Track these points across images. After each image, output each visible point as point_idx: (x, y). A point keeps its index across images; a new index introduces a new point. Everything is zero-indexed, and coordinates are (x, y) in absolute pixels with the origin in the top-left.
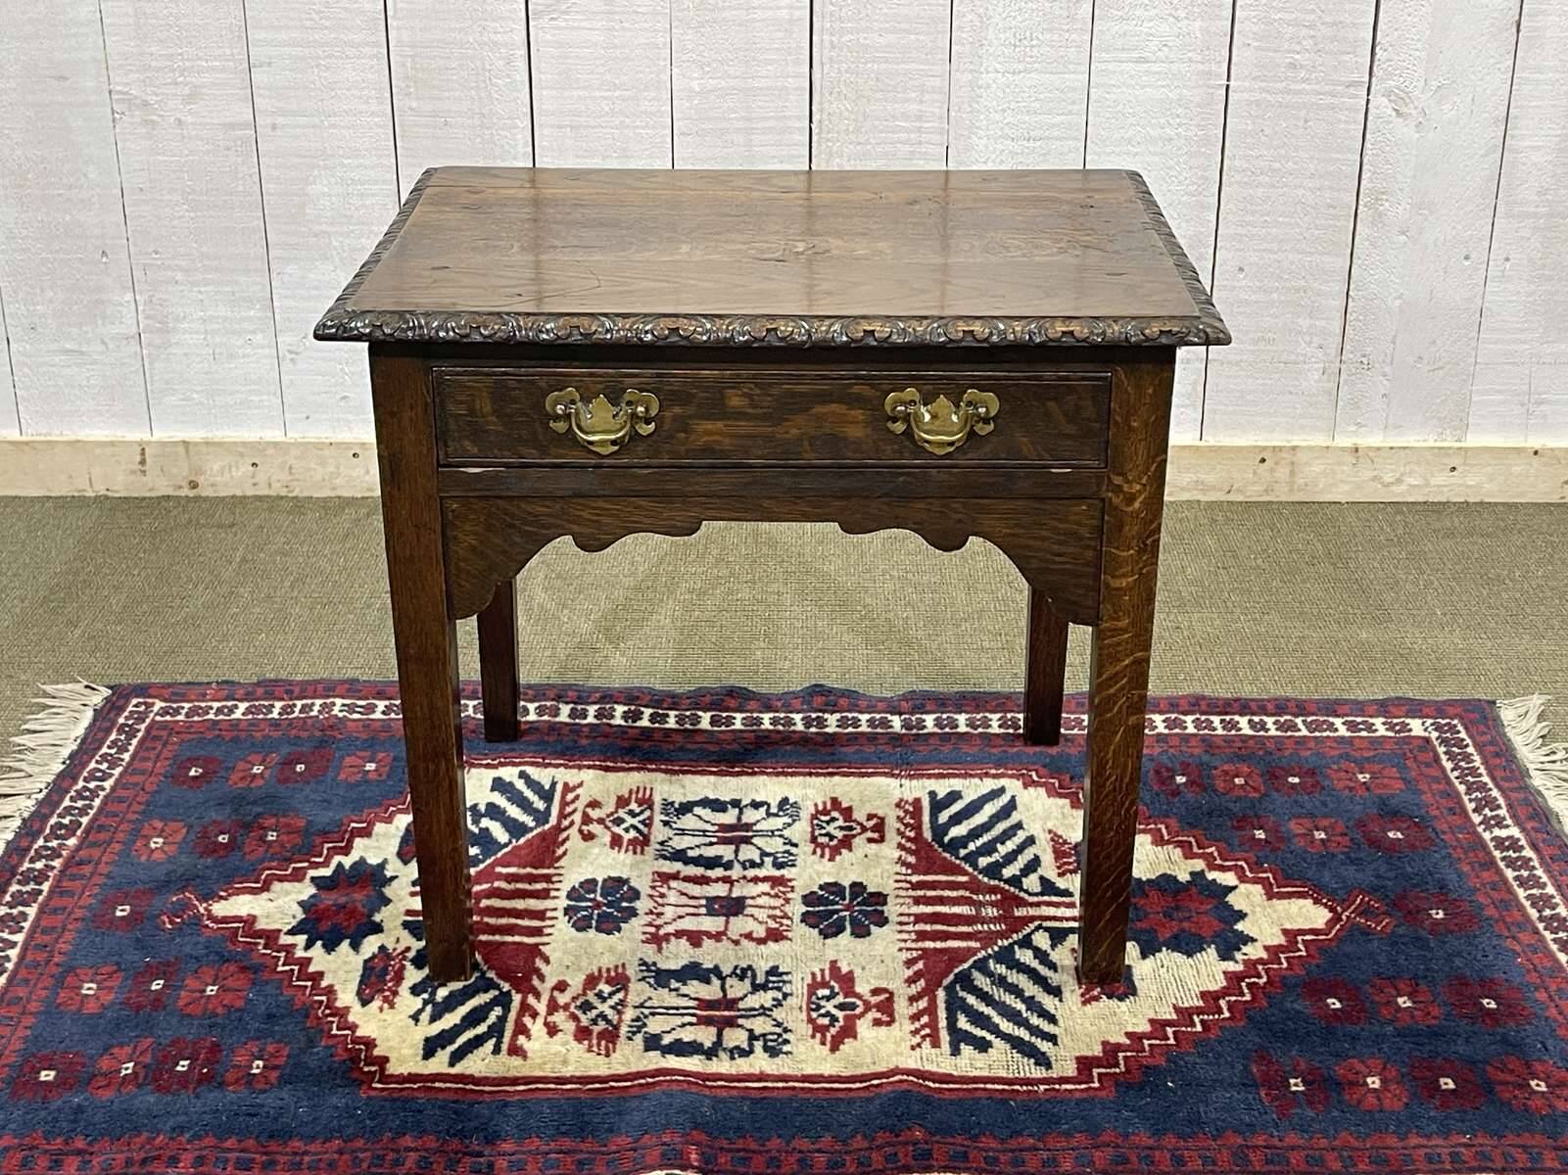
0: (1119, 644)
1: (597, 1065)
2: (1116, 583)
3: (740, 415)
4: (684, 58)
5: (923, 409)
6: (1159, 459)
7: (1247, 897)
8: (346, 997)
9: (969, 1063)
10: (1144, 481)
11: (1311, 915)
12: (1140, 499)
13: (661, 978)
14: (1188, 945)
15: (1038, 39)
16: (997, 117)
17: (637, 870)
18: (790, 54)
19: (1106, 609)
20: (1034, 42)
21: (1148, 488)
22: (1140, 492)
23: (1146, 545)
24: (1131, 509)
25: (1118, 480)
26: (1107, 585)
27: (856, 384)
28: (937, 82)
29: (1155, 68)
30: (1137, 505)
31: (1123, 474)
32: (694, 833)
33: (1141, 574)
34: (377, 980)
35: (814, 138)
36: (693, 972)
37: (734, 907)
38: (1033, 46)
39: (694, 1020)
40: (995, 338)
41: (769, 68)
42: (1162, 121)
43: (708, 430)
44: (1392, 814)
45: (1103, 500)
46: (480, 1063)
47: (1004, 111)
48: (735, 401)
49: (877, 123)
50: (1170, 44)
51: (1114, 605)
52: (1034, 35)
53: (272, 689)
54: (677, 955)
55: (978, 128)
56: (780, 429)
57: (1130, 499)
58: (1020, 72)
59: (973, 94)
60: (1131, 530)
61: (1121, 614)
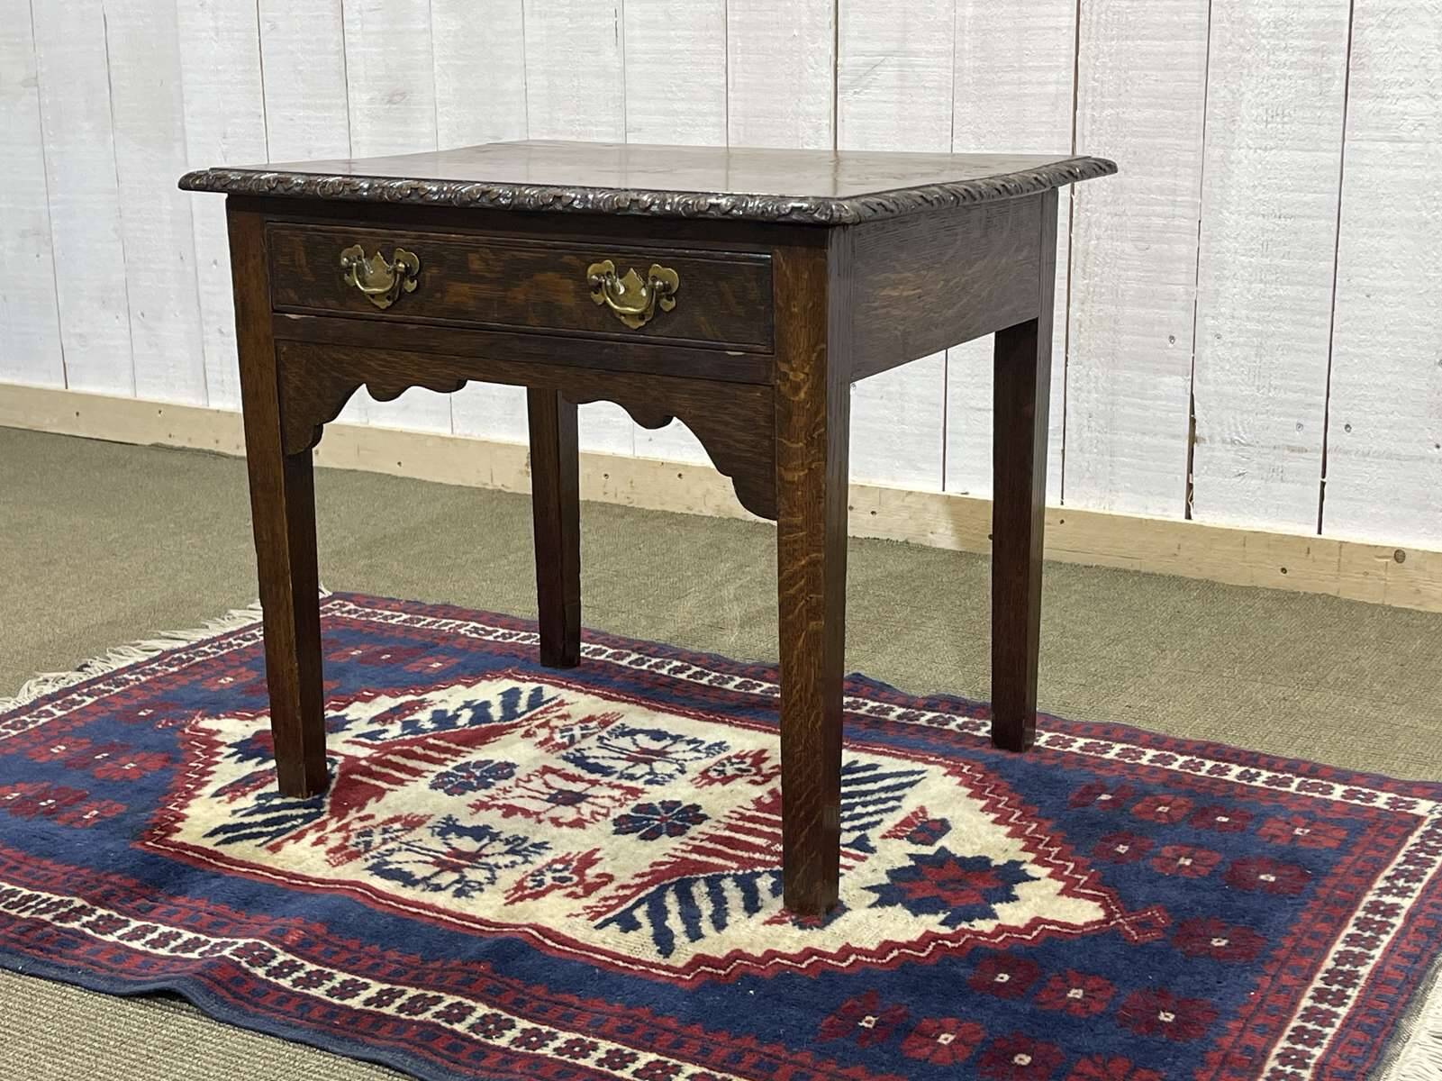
0: (795, 542)
2: (789, 476)
3: (478, 278)
4: (964, 129)
5: (618, 283)
6: (818, 348)
10: (806, 370)
12: (805, 389)
13: (449, 830)
15: (1290, 115)
16: (1249, 193)
17: (534, 762)
18: (1055, 126)
19: (783, 504)
20: (1286, 119)
21: (811, 377)
22: (804, 381)
23: (813, 438)
24: (797, 399)
25: (784, 368)
26: (781, 479)
27: (567, 254)
28: (1191, 157)
29: (1412, 147)
30: (802, 395)
31: (788, 362)
32: (614, 749)
33: (810, 469)
34: (243, 784)
35: (1075, 207)
36: (479, 831)
37: (573, 800)
38: (1285, 123)
39: (431, 860)
40: (654, 208)
41: (1036, 139)
42: (1418, 203)
43: (461, 292)
44: (1288, 862)
45: (773, 386)
46: (239, 849)
47: (1255, 187)
48: (476, 264)
49: (1133, 196)
50: (1426, 123)
51: (788, 499)
52: (1286, 112)
53: (440, 610)
54: (482, 819)
55: (1229, 203)
56: (509, 294)
57: (796, 388)
58: (1271, 149)
59: (1224, 169)
60: (799, 421)
61: (795, 510)
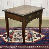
1: (14, 42)
7: (41, 35)
8: (4, 39)
9: (30, 42)
11: (44, 36)
13: (17, 38)
14: (39, 37)
17: (17, 34)
32: (19, 33)
34: (6, 38)
36: (19, 38)
37: (21, 36)
44: (48, 32)
46: (10, 42)
53: (2, 27)
54: (18, 37)
